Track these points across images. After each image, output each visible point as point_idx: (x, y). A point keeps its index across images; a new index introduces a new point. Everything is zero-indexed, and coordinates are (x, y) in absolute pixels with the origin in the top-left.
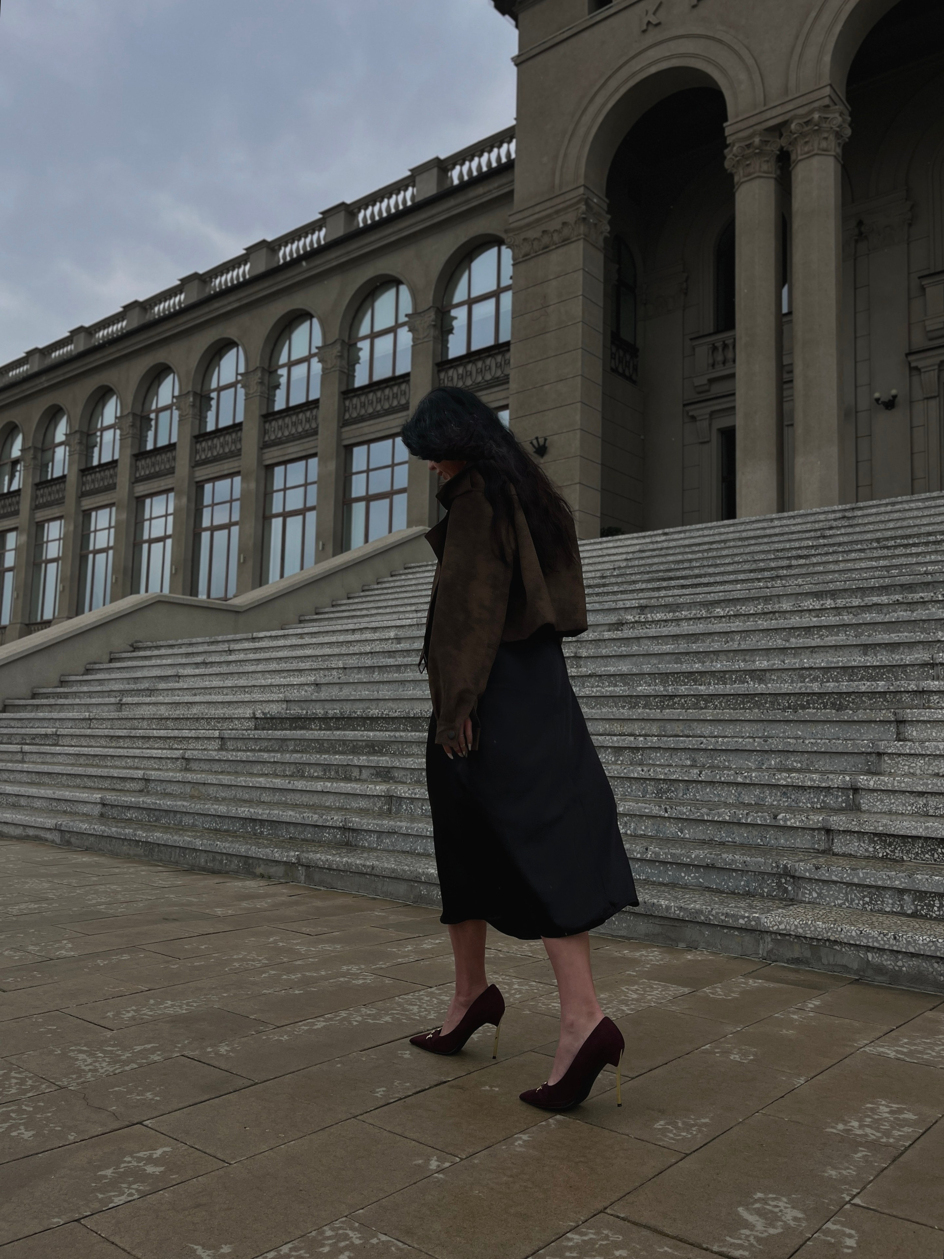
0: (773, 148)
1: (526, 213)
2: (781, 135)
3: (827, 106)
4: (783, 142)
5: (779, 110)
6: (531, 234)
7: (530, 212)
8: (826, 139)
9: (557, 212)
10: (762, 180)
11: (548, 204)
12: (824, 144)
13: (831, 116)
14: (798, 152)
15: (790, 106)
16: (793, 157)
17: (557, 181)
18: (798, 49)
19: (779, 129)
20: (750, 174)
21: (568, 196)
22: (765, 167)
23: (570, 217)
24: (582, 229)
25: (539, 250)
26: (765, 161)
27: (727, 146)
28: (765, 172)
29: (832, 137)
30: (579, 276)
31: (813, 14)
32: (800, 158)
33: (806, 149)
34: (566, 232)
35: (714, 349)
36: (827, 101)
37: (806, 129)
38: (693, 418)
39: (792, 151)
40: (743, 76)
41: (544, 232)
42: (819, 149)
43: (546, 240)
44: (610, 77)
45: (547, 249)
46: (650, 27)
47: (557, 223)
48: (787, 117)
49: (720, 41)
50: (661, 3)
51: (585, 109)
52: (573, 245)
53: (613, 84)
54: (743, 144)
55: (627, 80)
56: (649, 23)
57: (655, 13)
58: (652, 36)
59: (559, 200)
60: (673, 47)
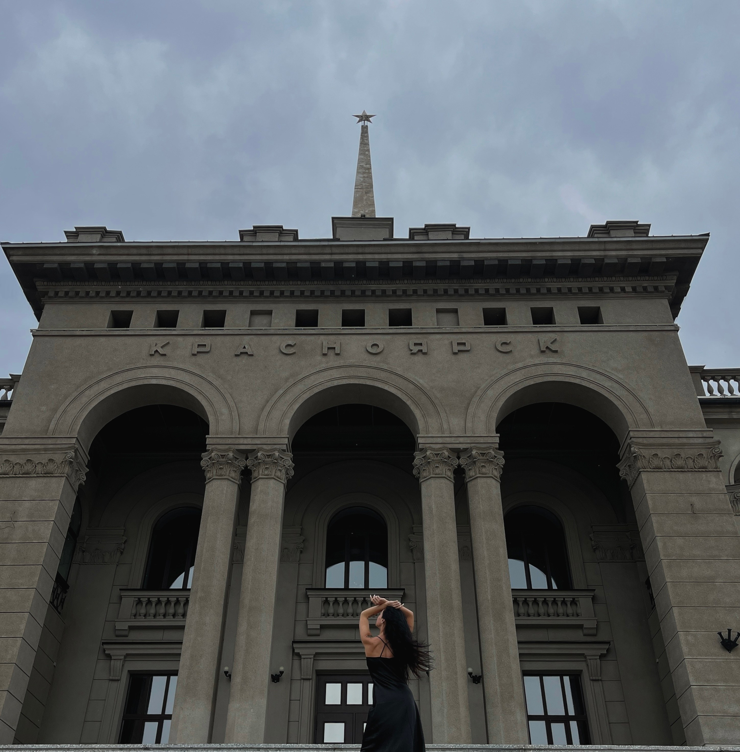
0: (242, 463)
2: (247, 458)
3: (284, 451)
4: (249, 463)
5: (249, 441)
6: (13, 459)
8: (280, 471)
10: (229, 482)
12: (278, 474)
13: (285, 458)
14: (259, 472)
15: (258, 442)
16: (255, 474)
18: (267, 408)
19: (246, 453)
20: (221, 475)
21: (58, 441)
22: (233, 474)
24: (67, 469)
25: (19, 474)
26: (233, 470)
27: (206, 451)
28: (232, 478)
29: (284, 471)
30: (55, 506)
31: (281, 392)
32: (260, 476)
33: (266, 472)
34: (51, 467)
35: (139, 602)
36: (284, 447)
37: (267, 459)
38: (109, 657)
39: (254, 471)
40: (225, 411)
41: (29, 461)
42: (275, 475)
44: (117, 373)
45: (27, 475)
46: (157, 354)
47: (44, 458)
48: (255, 447)
49: (211, 383)
50: (168, 343)
51: (90, 387)
52: (54, 480)
53: (118, 379)
54: (219, 454)
55: (131, 380)
56: (156, 351)
57: (162, 347)
58: (157, 360)
59: (50, 441)
60: (173, 373)
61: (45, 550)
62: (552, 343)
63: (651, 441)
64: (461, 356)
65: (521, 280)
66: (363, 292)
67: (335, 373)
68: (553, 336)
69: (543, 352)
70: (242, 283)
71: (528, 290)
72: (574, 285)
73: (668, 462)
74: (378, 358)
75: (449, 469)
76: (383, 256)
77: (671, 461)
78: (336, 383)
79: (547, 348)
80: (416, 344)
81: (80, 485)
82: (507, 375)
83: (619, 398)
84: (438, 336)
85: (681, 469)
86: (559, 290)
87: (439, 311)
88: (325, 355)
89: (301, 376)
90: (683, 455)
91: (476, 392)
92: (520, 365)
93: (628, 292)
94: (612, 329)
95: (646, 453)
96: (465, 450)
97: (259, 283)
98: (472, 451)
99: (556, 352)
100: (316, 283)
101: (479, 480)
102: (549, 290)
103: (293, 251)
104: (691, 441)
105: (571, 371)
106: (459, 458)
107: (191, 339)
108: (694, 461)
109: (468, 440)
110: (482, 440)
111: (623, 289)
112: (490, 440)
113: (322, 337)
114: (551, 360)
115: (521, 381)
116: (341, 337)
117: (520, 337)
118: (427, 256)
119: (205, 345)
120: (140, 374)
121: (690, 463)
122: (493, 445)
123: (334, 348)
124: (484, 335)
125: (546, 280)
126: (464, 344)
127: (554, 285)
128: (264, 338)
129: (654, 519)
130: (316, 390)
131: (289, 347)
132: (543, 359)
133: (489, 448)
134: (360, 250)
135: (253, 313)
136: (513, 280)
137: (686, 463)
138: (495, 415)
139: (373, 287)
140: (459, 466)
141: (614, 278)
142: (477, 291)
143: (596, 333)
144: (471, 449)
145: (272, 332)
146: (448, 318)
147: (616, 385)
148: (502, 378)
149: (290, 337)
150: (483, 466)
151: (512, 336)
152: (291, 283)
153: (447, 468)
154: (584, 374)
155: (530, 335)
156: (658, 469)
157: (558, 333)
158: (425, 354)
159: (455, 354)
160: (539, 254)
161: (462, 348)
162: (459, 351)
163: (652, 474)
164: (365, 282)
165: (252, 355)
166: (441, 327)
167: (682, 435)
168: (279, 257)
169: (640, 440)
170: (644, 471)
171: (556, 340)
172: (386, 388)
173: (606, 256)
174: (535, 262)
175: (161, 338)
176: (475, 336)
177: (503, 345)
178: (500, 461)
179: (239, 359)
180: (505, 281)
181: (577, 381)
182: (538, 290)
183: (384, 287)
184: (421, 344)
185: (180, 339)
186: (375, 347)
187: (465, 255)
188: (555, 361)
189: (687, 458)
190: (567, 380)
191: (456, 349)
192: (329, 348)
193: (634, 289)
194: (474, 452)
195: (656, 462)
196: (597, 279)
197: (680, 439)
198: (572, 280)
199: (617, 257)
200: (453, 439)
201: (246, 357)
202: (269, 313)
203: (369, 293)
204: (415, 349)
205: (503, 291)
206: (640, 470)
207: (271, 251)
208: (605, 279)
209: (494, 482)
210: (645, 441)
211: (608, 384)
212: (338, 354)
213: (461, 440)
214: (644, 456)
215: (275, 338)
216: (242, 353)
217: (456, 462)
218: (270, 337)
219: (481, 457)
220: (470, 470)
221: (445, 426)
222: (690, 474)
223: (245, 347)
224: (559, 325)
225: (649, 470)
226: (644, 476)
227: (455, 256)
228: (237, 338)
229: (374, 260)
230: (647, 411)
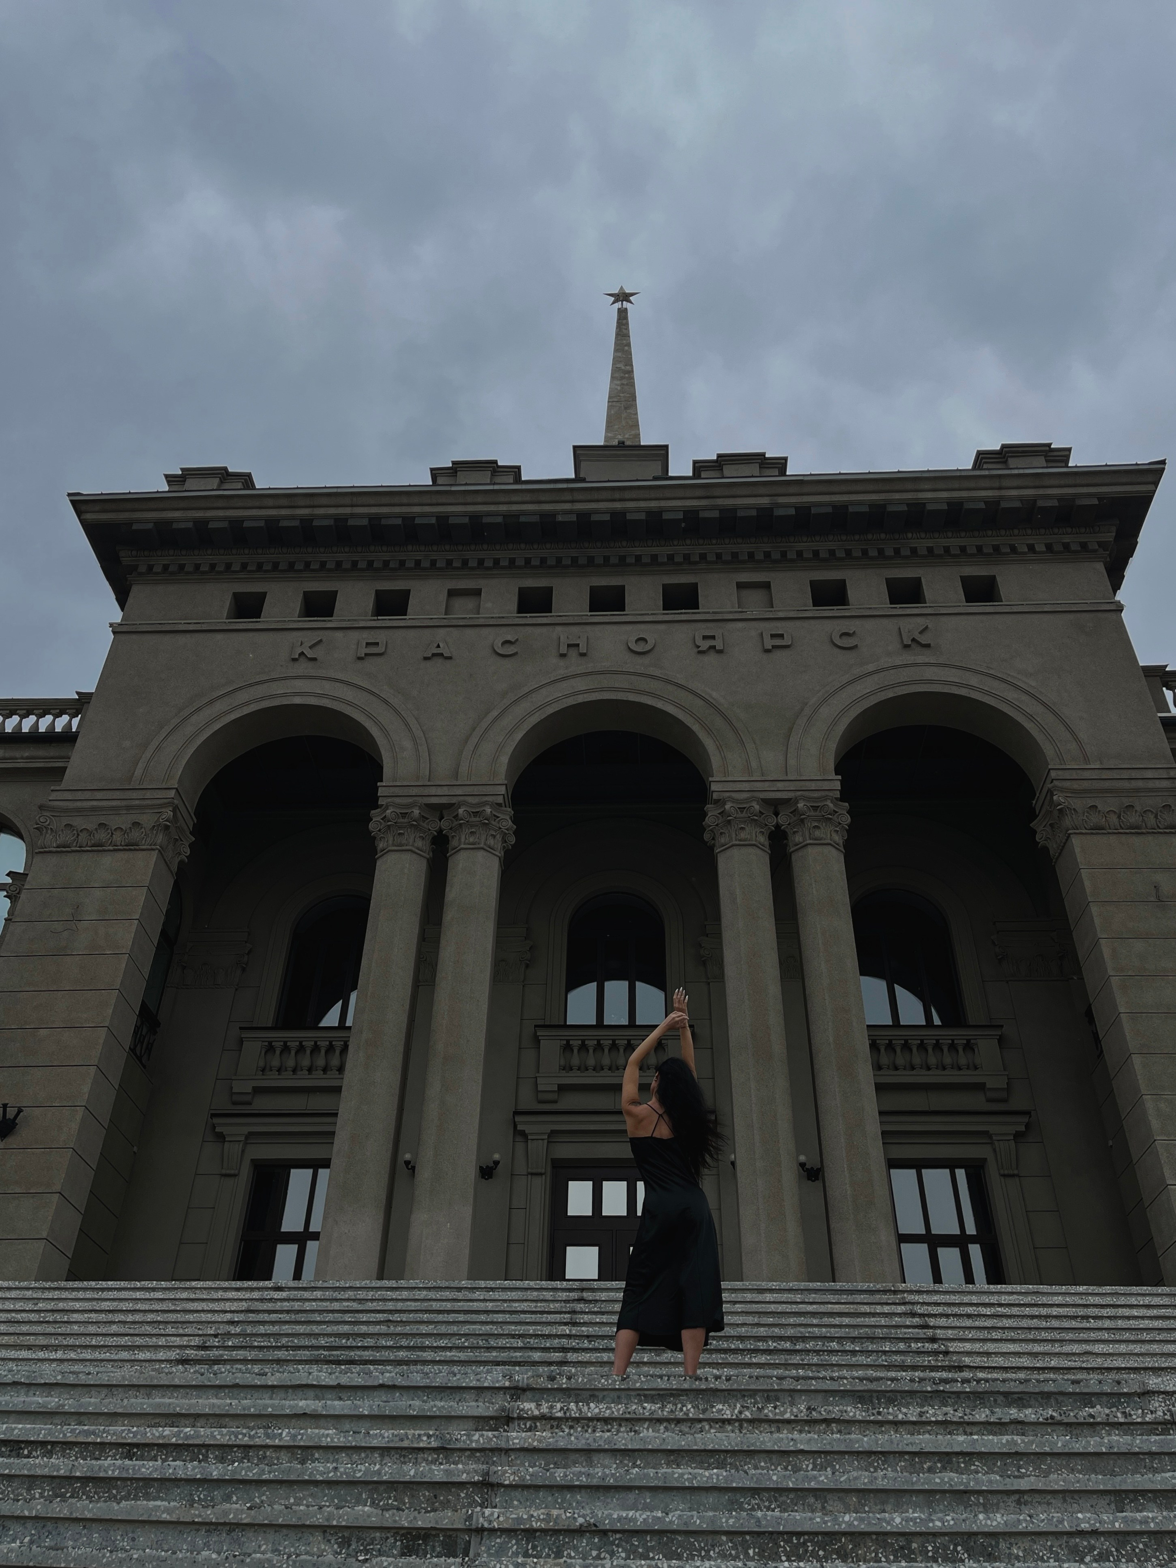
0: (433, 826)
1: (79, 796)
2: (441, 818)
3: (500, 805)
4: (444, 824)
5: (445, 791)
6: (78, 822)
7: (88, 795)
8: (494, 836)
9: (128, 808)
10: (414, 855)
11: (118, 795)
12: (491, 842)
13: (501, 816)
14: (461, 839)
15: (459, 791)
16: (454, 843)
17: (138, 772)
18: (474, 740)
19: (440, 810)
20: (401, 845)
21: (148, 795)
22: (419, 843)
23: (147, 819)
24: (160, 838)
25: (87, 846)
26: (420, 837)
27: (377, 806)
28: (418, 849)
29: (499, 837)
30: (141, 895)
31: (495, 713)
32: (462, 846)
33: (471, 840)
34: (135, 835)
35: (270, 1048)
36: (500, 800)
37: (473, 819)
38: (221, 1138)
39: (453, 837)
40: (408, 744)
41: (102, 825)
42: (485, 844)
43: (102, 836)
44: (240, 688)
45: (98, 848)
46: (302, 659)
47: (123, 821)
48: (454, 800)
49: (386, 702)
50: (321, 641)
51: (199, 709)
52: (140, 854)
53: (242, 697)
54: (398, 811)
55: (262, 699)
56: (302, 654)
57: (311, 647)
58: (303, 668)
59: (134, 795)
60: (327, 687)
61: (124, 965)
62: (921, 633)
63: (1086, 785)
64: (778, 654)
65: (870, 536)
66: (622, 559)
67: (580, 684)
68: (921, 621)
69: (907, 646)
70: (435, 548)
71: (881, 552)
72: (954, 542)
73: (1113, 819)
74: (646, 660)
75: (761, 832)
76: (653, 504)
77: (1119, 817)
78: (581, 699)
79: (914, 640)
80: (705, 638)
81: (181, 862)
82: (850, 683)
83: (1031, 718)
84: (740, 625)
85: (1136, 830)
86: (930, 550)
87: (740, 586)
88: (563, 656)
89: (526, 690)
90: (1138, 808)
91: (802, 710)
92: (871, 668)
93: (1040, 553)
94: (1015, 609)
95: (1077, 804)
96: (787, 801)
97: (460, 548)
98: (797, 803)
99: (928, 646)
100: (548, 546)
101: (810, 849)
102: (914, 551)
103: (515, 498)
104: (1151, 784)
105: (952, 675)
106: (776, 814)
107: (354, 635)
108: (1156, 817)
109: (792, 786)
110: (813, 785)
111: (1031, 548)
112: (826, 785)
113: (559, 629)
114: (920, 659)
115: (872, 693)
116: (588, 628)
117: (869, 624)
118: (720, 502)
119: (377, 644)
120: (278, 688)
121: (1151, 820)
122: (831, 794)
123: (578, 645)
124: (812, 622)
125: (910, 535)
126: (781, 636)
127: (922, 543)
128: (469, 632)
129: (1094, 910)
130: (550, 710)
131: (507, 645)
132: (908, 658)
133: (825, 798)
134: (617, 495)
135: (452, 593)
136: (857, 537)
137: (1143, 820)
138: (833, 746)
139: (638, 551)
140: (778, 826)
141: (1016, 531)
142: (800, 554)
143: (990, 617)
144: (796, 800)
145: (481, 622)
146: (755, 597)
147: (1024, 697)
148: (843, 687)
149: (510, 628)
150: (815, 827)
151: (858, 622)
152: (511, 546)
153: (758, 830)
154: (974, 680)
155: (885, 621)
156: (1097, 829)
157: (930, 617)
158: (720, 652)
159: (767, 651)
160: (897, 496)
161: (778, 642)
162: (774, 647)
163: (1088, 837)
164: (624, 543)
165: (450, 658)
166: (744, 610)
167: (1134, 774)
168: (492, 508)
169: (1067, 784)
170: (1075, 833)
171: (927, 627)
172: (659, 705)
173: (1002, 498)
174: (890, 508)
175: (309, 633)
176: (798, 623)
177: (844, 637)
178: (843, 819)
179: (429, 664)
180: (844, 538)
181: (963, 692)
182: (897, 551)
183: (655, 550)
184: (713, 637)
185: (339, 634)
186: (642, 643)
187: (781, 500)
188: (927, 660)
189: (1145, 812)
190: (946, 689)
191: (769, 643)
192: (569, 646)
193: (1049, 547)
194: (800, 805)
195: (1095, 819)
196: (990, 533)
197: (1133, 781)
198: (950, 534)
199: (1020, 498)
200: (767, 784)
201: (440, 660)
202: (477, 593)
203: (632, 560)
204: (705, 645)
205: (840, 554)
206: (1070, 832)
207: (480, 499)
208: (1003, 532)
209: (834, 852)
210: (1076, 785)
211: (1012, 695)
212: (583, 655)
213: (780, 785)
214: (1074, 809)
215: (485, 631)
216: (434, 655)
217: (772, 821)
218: (477, 629)
219: (812, 813)
220: (794, 833)
221: (754, 764)
222: (1150, 838)
223: (438, 646)
224: (931, 605)
225: (1084, 831)
226: (1076, 842)
227: (765, 501)
228: (427, 632)
229: (638, 510)
230: (1076, 739)
